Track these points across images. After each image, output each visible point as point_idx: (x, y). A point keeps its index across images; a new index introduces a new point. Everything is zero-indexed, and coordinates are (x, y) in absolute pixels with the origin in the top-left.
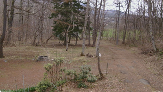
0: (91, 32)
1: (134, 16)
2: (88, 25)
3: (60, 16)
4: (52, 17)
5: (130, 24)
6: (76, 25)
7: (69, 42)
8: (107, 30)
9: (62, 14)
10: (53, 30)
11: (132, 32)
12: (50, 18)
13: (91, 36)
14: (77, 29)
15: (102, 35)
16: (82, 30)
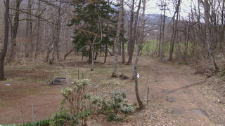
0: (126, 45)
1: (184, 22)
2: (121, 35)
3: (82, 23)
4: (72, 25)
5: (180, 34)
6: (105, 36)
7: (95, 59)
8: (148, 42)
9: (86, 20)
10: (74, 42)
11: (182, 45)
12: (70, 26)
13: (126, 50)
14: (106, 41)
15: (140, 48)
16: (113, 42)
